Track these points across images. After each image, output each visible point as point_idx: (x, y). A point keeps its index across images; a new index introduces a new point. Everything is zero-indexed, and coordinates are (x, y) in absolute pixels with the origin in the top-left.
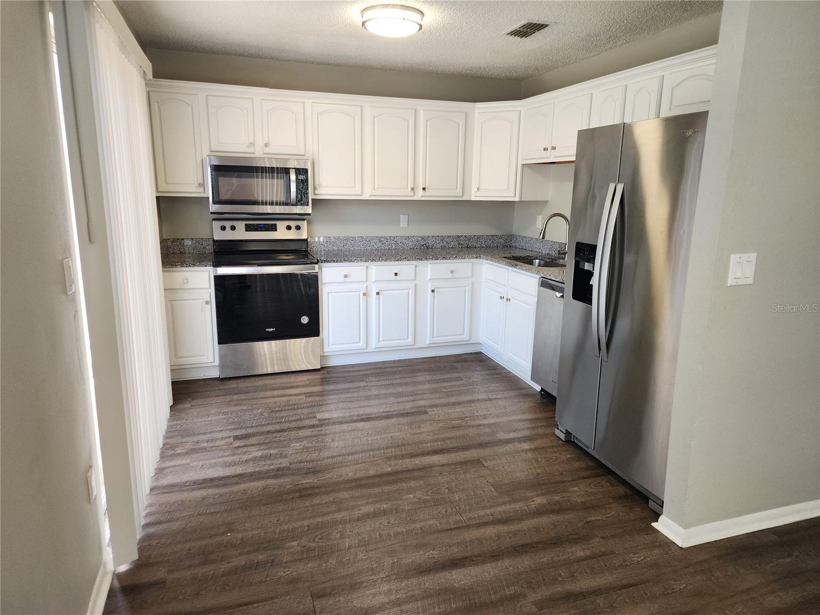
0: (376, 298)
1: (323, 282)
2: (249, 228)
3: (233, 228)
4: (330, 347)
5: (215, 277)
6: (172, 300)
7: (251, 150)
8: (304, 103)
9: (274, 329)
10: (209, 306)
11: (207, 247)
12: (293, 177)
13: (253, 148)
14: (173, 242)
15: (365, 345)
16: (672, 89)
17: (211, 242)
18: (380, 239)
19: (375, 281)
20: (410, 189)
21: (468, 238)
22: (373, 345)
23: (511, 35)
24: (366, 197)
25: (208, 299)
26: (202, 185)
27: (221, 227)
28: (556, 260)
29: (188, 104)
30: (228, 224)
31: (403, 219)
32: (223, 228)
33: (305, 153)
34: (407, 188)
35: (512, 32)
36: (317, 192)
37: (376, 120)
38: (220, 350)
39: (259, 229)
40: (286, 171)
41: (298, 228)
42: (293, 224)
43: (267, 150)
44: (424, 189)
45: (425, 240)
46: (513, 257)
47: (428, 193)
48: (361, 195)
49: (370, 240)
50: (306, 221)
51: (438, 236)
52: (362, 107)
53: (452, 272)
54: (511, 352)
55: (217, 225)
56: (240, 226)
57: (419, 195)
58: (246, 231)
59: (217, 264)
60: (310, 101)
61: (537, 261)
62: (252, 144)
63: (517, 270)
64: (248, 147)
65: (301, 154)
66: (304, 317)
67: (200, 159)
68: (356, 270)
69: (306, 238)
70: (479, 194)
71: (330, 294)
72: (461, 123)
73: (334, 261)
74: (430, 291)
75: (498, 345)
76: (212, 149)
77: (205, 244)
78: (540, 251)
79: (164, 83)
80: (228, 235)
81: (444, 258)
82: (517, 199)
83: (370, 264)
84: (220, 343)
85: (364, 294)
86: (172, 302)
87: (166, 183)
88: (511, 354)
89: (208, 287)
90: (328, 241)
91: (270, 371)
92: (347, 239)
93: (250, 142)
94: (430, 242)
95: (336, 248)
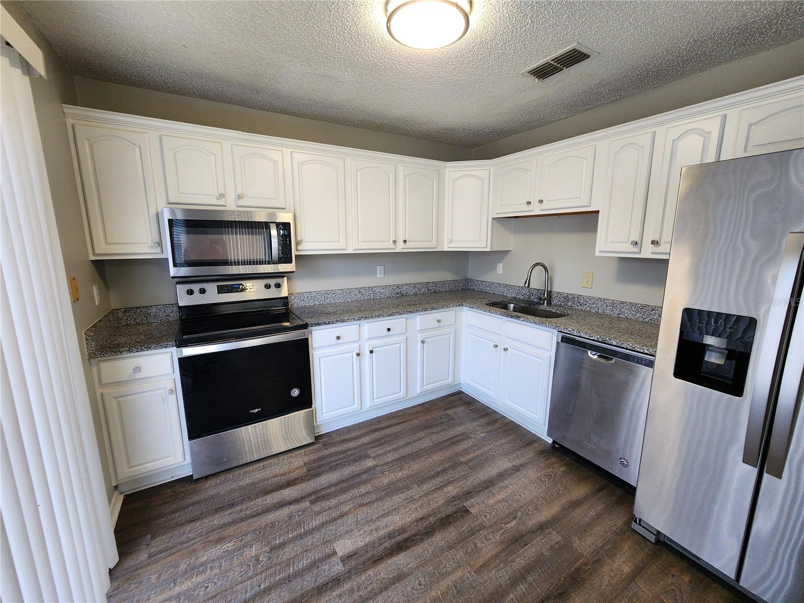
0: (369, 357)
1: (313, 347)
2: (221, 290)
3: (203, 291)
4: (323, 416)
5: (179, 359)
6: (118, 397)
7: (222, 202)
8: (282, 151)
9: (260, 409)
10: (174, 396)
11: (172, 315)
12: (274, 232)
13: (223, 199)
14: (125, 312)
15: (360, 407)
16: (750, 125)
17: (175, 308)
18: (359, 290)
19: (368, 339)
20: (391, 242)
21: (435, 284)
22: (368, 404)
23: (531, 74)
24: (350, 251)
25: (172, 387)
26: (160, 244)
27: (188, 291)
28: (534, 305)
29: (135, 144)
30: (196, 287)
31: (380, 269)
32: (190, 292)
33: (286, 205)
34: (389, 241)
35: (532, 71)
36: (299, 248)
37: (358, 173)
38: (191, 448)
39: (235, 291)
40: (266, 225)
41: (278, 286)
42: (272, 282)
43: (241, 203)
44: (405, 241)
45: (400, 289)
46: (492, 303)
47: (408, 245)
48: (345, 250)
49: (349, 291)
50: (286, 278)
51: (411, 284)
52: (344, 159)
53: (439, 321)
54: (508, 400)
55: (181, 289)
56: (212, 288)
57: (400, 248)
58: (219, 293)
59: (181, 344)
60: (289, 150)
61: (512, 305)
62: (222, 196)
63: (520, 322)
64: (218, 199)
65: (280, 207)
66: (294, 389)
67: (155, 213)
68: (348, 330)
69: (287, 295)
70: (450, 245)
71: (321, 359)
72: (435, 180)
73: (325, 323)
74: (420, 343)
75: (490, 390)
76: (171, 201)
77: (168, 311)
78: (504, 294)
79: (98, 115)
80: (197, 300)
81: (433, 309)
82: (488, 249)
83: (363, 322)
84: (191, 437)
85: (358, 355)
86: (119, 399)
87: (107, 243)
88: (509, 402)
89: (171, 371)
90: (309, 296)
91: (256, 457)
92: (327, 293)
93: (220, 193)
94: (404, 290)
95: (317, 303)
